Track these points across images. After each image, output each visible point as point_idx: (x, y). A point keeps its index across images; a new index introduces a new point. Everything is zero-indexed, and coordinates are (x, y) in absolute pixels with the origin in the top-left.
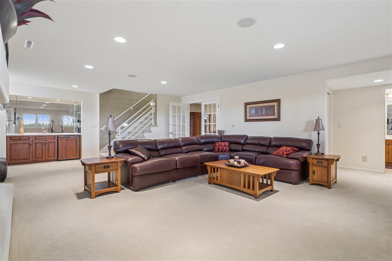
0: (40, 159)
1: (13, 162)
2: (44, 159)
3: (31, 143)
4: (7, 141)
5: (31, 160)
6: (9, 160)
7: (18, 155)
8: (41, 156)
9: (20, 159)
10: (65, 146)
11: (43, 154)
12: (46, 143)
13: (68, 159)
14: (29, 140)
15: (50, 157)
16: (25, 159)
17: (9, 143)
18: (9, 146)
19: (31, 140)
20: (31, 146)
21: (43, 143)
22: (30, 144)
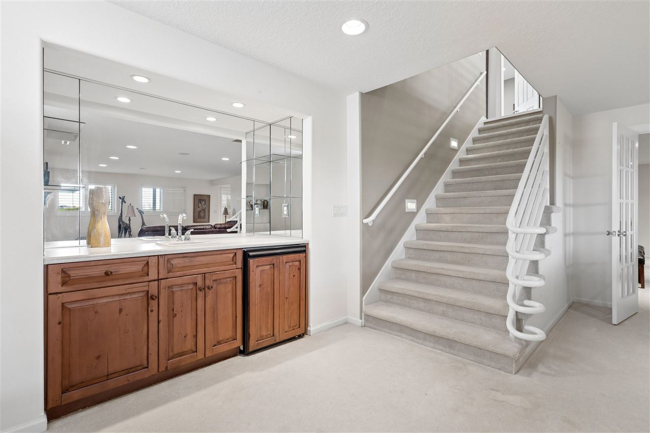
0: (187, 360)
1: (75, 395)
2: (200, 356)
3: (153, 290)
4: (47, 294)
5: (155, 371)
6: (58, 390)
7: (98, 357)
8: (189, 345)
9: (108, 376)
10: (269, 289)
11: (196, 336)
12: (208, 283)
13: (278, 341)
14: (146, 279)
15: (219, 343)
16: (128, 371)
17: (55, 301)
18: (56, 317)
19: (153, 275)
20: (154, 303)
21: (196, 284)
22: (149, 297)
